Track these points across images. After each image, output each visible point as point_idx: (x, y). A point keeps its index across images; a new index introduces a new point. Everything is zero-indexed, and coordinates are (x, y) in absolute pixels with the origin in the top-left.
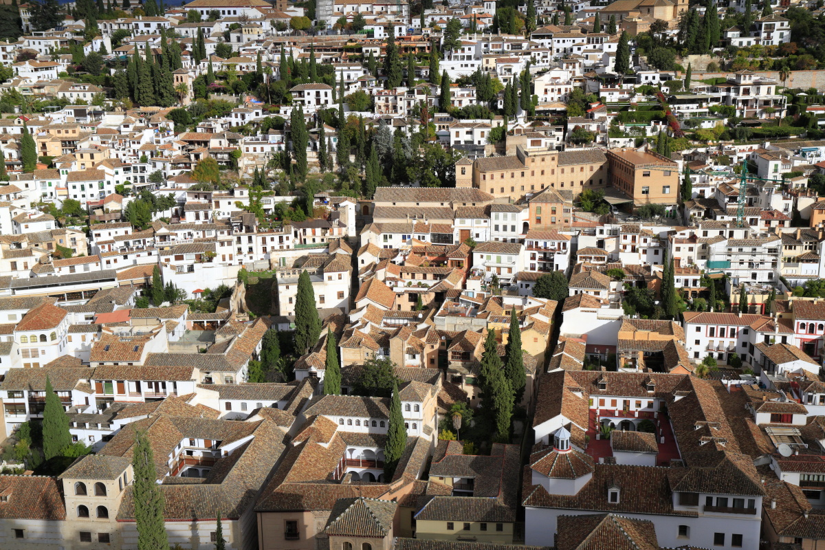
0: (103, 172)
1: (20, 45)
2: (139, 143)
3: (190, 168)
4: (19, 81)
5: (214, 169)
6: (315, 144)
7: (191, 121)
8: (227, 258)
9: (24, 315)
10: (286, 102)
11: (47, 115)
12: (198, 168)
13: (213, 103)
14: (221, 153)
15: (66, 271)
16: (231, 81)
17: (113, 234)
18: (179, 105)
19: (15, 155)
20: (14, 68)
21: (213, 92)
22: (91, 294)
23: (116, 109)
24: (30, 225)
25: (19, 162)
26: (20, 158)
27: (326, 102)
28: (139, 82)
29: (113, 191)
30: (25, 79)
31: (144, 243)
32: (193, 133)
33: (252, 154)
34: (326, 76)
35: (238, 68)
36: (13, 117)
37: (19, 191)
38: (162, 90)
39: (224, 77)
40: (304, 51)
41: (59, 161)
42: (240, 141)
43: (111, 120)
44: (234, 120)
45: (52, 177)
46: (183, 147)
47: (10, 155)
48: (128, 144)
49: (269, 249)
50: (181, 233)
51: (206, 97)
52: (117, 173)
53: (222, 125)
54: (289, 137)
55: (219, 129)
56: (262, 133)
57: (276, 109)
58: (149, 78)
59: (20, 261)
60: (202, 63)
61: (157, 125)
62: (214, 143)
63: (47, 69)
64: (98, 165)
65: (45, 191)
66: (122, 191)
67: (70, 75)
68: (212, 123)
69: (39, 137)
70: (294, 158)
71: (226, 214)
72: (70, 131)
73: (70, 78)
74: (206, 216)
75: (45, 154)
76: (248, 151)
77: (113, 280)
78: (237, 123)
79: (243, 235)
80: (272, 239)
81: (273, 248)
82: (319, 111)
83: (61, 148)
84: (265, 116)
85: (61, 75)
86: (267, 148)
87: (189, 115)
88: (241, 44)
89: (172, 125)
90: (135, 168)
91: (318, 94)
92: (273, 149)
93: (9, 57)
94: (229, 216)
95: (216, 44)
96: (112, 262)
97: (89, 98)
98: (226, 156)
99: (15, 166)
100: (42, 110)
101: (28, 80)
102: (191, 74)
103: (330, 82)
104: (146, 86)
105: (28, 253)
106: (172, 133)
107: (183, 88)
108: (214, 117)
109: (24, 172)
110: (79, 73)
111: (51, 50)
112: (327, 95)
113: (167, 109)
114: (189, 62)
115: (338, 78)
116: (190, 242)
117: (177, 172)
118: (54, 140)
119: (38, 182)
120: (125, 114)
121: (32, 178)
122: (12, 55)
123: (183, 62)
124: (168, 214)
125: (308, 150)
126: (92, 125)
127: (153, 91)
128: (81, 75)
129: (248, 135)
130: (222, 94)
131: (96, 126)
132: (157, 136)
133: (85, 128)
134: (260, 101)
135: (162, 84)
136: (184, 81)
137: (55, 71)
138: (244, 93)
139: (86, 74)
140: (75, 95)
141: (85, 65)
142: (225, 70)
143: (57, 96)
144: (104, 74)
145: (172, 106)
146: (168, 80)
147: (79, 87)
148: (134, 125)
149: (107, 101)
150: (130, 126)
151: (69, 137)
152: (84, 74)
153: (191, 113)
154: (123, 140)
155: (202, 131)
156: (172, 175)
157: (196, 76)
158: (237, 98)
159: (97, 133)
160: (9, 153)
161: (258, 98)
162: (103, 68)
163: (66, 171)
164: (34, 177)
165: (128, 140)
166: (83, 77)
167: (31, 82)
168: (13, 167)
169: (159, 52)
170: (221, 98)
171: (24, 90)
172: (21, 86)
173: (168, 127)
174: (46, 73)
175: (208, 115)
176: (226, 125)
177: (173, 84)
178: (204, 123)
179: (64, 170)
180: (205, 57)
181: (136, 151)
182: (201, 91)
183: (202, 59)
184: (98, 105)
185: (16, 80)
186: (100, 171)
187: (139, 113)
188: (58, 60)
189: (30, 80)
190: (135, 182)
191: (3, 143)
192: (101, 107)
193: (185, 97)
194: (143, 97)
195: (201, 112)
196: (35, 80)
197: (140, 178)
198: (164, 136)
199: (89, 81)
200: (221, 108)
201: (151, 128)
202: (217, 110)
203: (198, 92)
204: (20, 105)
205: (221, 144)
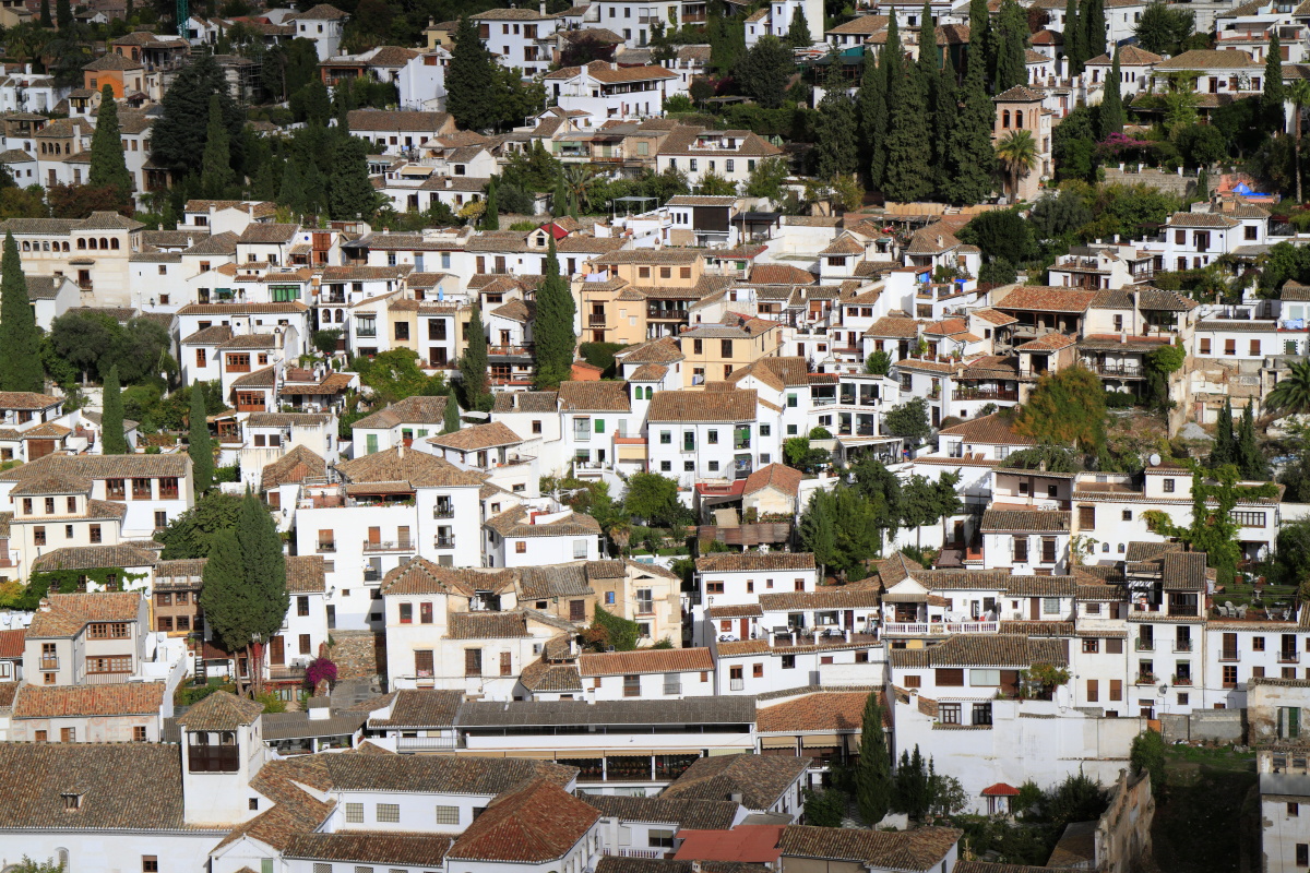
0: (752, 395)
1: (575, 20)
2: (868, 313)
3: (1014, 396)
4: (557, 123)
5: (1090, 402)
7: (1036, 249)
8: (1104, 691)
9: (478, 812)
11: (617, 222)
12: (1038, 398)
13: (1110, 195)
14: (1117, 355)
15: (612, 689)
16: (1177, 126)
17: (761, 588)
18: (1003, 201)
19: (517, 337)
20: (549, 84)
21: (1114, 161)
22: (676, 766)
23: (815, 209)
24: (530, 542)
25: (527, 356)
26: (530, 346)
28: (888, 131)
29: (777, 457)
30: (572, 116)
31: (849, 622)
32: (1037, 289)
33: (1218, 362)
35: (1203, 86)
36: (526, 227)
37: (515, 441)
38: (957, 155)
39: (1154, 111)
41: (632, 360)
42: (1181, 317)
43: (796, 242)
44: (1171, 251)
45: (608, 406)
46: (999, 331)
47: (505, 335)
48: (835, 314)
49: (1244, 676)
50: (962, 600)
51: (1092, 177)
52: (793, 402)
53: (1131, 264)
55: (1118, 277)
56: (1259, 295)
58: (921, 118)
59: (492, 649)
60: (1089, 70)
61: (928, 260)
62: (1098, 322)
63: (636, 87)
64: (741, 374)
65: (583, 446)
66: (801, 458)
67: (696, 105)
68: (1100, 258)
71: (1114, 548)
72: (675, 270)
73: (695, 113)
74: (1049, 552)
75: (599, 335)
76: (1206, 349)
77: (744, 729)
79: (1161, 621)
80: (1259, 644)
81: (1259, 671)
83: (643, 319)
84: (1276, 240)
85: (672, 105)
86: (1273, 344)
87: (1031, 231)
88: (1222, 8)
89: (973, 262)
90: (848, 390)
92: (1291, 346)
93: (541, 52)
94: (1122, 557)
95: (1143, 10)
96: (748, 672)
97: (741, 173)
98: (1132, 365)
99: (515, 369)
100: (607, 206)
101: (581, 122)
102: (1052, 103)
104: (910, 142)
105: (514, 627)
106: (970, 286)
107: (1022, 146)
108: (1108, 239)
109: (536, 387)
110: (723, 99)
111: (657, 32)
113: (965, 210)
114: (1050, 67)
116: (987, 629)
117: (973, 407)
118: (628, 296)
119: (569, 417)
120: (839, 225)
121: (552, 407)
122: (550, 47)
123: (1031, 68)
124: (932, 536)
126: (740, 255)
127: (929, 156)
128: (729, 107)
129: (1212, 300)
130: (1141, 166)
131: (752, 257)
132: (924, 292)
133: (718, 262)
134: (1267, 193)
135: (958, 135)
136: (1025, 125)
137: (658, 94)
138: (1215, 165)
139: (741, 101)
140: (703, 163)
141: (742, 77)
142: (1161, 90)
143: (653, 166)
144: (792, 104)
145: (980, 201)
146: (976, 121)
147: (717, 142)
148: (860, 259)
149: (792, 182)
150: (849, 260)
151: (671, 290)
152: (736, 102)
153: (1038, 224)
154: (824, 303)
155: (1066, 284)
156: (958, 415)
157: (1065, 111)
158: (1191, 179)
159: (750, 277)
160: (502, 331)
161: (1258, 180)
162: (792, 84)
163: (649, 389)
164: (559, 404)
165: (837, 303)
166: (733, 112)
167: (588, 124)
168: (509, 371)
169: (960, 36)
170: (1138, 181)
171: (567, 149)
172: (560, 136)
173: (962, 268)
174: (632, 98)
175: (1088, 234)
176: (1145, 266)
177: (992, 135)
178: (1074, 257)
179: (644, 386)
180: (1103, 50)
181: (858, 338)
182: (1077, 158)
183: (1092, 56)
184: (765, 195)
185: (549, 119)
186: (743, 392)
187: (881, 222)
188: (671, 61)
189: (586, 120)
190: (843, 432)
191: (490, 300)
192: (771, 201)
193: (1026, 176)
194: (898, 174)
195: (1069, 223)
196: (598, 120)
197: (859, 421)
198: (944, 294)
199: (748, 122)
200: (1135, 212)
201: (910, 270)
202: (1119, 217)
203: (1067, 161)
204: (551, 191)
205: (1119, 326)
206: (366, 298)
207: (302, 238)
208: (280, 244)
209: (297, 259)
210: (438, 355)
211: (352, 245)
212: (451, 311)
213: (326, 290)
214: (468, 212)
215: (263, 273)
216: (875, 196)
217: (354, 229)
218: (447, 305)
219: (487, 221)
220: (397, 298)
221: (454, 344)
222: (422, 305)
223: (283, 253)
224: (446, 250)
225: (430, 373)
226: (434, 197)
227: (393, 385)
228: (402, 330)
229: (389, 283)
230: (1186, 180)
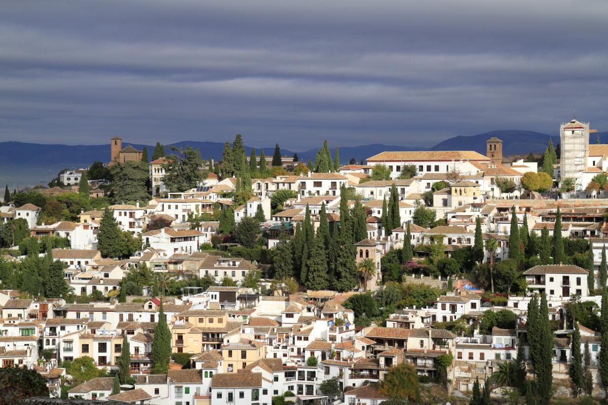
0: (259, 375)
1: (153, 210)
2: (306, 339)
3: (377, 377)
4: (152, 254)
5: (413, 379)
6: (563, 353)
7: (378, 312)
10: (517, 290)
11: (184, 298)
12: (389, 377)
13: (409, 288)
14: (423, 358)
16: (437, 258)
18: (361, 290)
19: (142, 351)
20: (144, 238)
21: (410, 273)
23: (276, 293)
25: (147, 359)
26: (149, 355)
27: (579, 292)
28: (308, 258)
30: (158, 251)
32: (381, 328)
33: (466, 363)
34: (577, 255)
35: (446, 241)
36: (140, 301)
37: (148, 397)
38: (340, 269)
39: (425, 252)
40: (543, 219)
41: (200, 360)
42: (450, 342)
43: (269, 308)
44: (440, 313)
45: (191, 381)
46: (368, 347)
47: (137, 350)
48: (291, 340)
51: (400, 280)
52: (276, 379)
53: (423, 318)
54: (524, 339)
55: (418, 325)
56: (480, 333)
57: (502, 299)
58: (322, 252)
60: (394, 234)
61: (331, 316)
62: (413, 343)
63: (186, 239)
64: (253, 366)
65: (179, 400)
67: (214, 247)
68: (409, 316)
69: (175, 327)
70: (531, 371)
72: (216, 319)
73: (216, 250)
75: (180, 350)
76: (460, 357)
78: (445, 318)
82: (567, 305)
83: (201, 342)
84: (485, 309)
85: (204, 247)
86: (490, 355)
87: (376, 304)
88: (448, 209)
89: (351, 316)
90: (301, 374)
91: (566, 280)
92: (498, 356)
93: (136, 224)
95: (413, 210)
97: (239, 277)
98: (430, 363)
99: (142, 365)
100: (179, 294)
101: (162, 254)
102: (380, 247)
103: (585, 264)
104: (318, 263)
106: (352, 327)
107: (369, 265)
108: (411, 307)
109: (152, 373)
110: (227, 244)
111: (190, 216)
112: (579, 282)
113: (344, 294)
114: (376, 231)
115: (597, 259)
117: (359, 382)
118: (193, 331)
119: (173, 386)
120: (287, 300)
121: (165, 382)
122: (141, 222)
123: (368, 232)
125: (554, 360)
126: (242, 312)
127: (327, 270)
128: (231, 248)
129: (460, 335)
130: (422, 276)
131: (250, 314)
132: (332, 330)
133: (234, 316)
134: (478, 288)
135: (341, 260)
136: (370, 257)
137: (196, 242)
138: (454, 276)
139: (236, 245)
140: (221, 273)
141: (236, 235)
142: (427, 243)
143: (197, 274)
144: (259, 247)
145: (351, 290)
146: (349, 254)
147: (227, 263)
148: (300, 315)
149: (262, 282)
150: (295, 315)
151: (214, 328)
152: (234, 246)
153: (378, 300)
154: (285, 335)
155: (394, 327)
156: (352, 385)
157: (385, 251)
158: (444, 282)
159: (249, 323)
160: (135, 347)
161: (474, 283)
162: (258, 238)
163: (211, 372)
164: (168, 380)
165: (292, 334)
166: (233, 250)
167: (165, 255)
168: (139, 366)
169: (334, 218)
170: (421, 282)
171: (156, 266)
172: (153, 260)
173: (346, 320)
174: (184, 244)
175: (401, 305)
176: (428, 319)
177: (355, 261)
178: (397, 315)
179: (209, 371)
180: (399, 225)
181: (302, 350)
182: (393, 271)
183: (395, 228)
184: (251, 287)
185: (147, 253)
186: (255, 374)
187: (307, 299)
188: (200, 228)
189: (164, 253)
190: (299, 393)
191: (129, 333)
192: (253, 290)
193: (370, 280)
194: (313, 277)
195: (392, 300)
196: (170, 253)
197: (306, 388)
198: (341, 331)
199: (240, 255)
200: (422, 295)
201: (323, 319)
202: (414, 298)
203: (388, 273)
204: (150, 285)
205: (422, 345)
206: (67, 333)
207: (34, 306)
208: (24, 309)
209: (32, 316)
210: (103, 360)
211: (59, 309)
212: (109, 339)
213: (48, 330)
214: (111, 294)
215: (17, 322)
216: (303, 287)
217: (58, 302)
218: (108, 336)
219: (121, 298)
220: (83, 333)
221: (111, 355)
222: (95, 336)
223: (25, 313)
224: (104, 311)
225: (100, 368)
226: (94, 288)
227: (82, 374)
228: (85, 348)
229: (78, 326)
230: (443, 282)
